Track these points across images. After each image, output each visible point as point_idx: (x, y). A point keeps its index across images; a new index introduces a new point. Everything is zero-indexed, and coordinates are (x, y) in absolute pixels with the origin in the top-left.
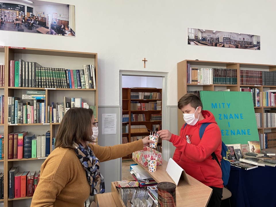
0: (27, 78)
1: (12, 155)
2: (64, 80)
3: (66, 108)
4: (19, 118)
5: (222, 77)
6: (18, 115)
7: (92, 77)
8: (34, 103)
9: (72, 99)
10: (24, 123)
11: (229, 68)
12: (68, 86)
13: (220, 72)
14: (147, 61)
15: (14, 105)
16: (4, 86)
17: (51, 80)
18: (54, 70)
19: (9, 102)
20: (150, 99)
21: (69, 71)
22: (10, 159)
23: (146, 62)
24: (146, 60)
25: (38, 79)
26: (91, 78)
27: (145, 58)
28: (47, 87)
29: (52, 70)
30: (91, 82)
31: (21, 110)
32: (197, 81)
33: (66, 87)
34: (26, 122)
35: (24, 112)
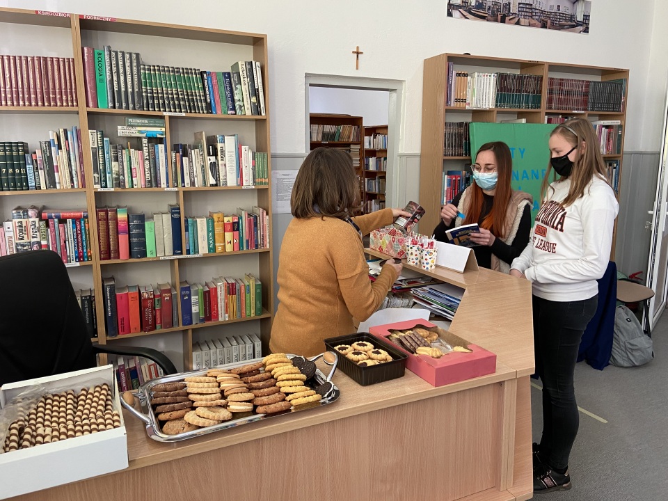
0: (123, 89)
2: (200, 95)
3: (209, 157)
4: (114, 176)
6: (113, 169)
7: (258, 89)
8: (144, 145)
9: (219, 139)
10: (127, 186)
12: (209, 108)
14: (362, 53)
15: (103, 147)
16: (77, 106)
17: (172, 94)
19: (91, 142)
20: (336, 141)
21: (209, 74)
22: (104, 259)
23: (359, 55)
24: (360, 51)
25: (147, 92)
26: (255, 92)
27: (358, 47)
29: (173, 71)
30: (255, 101)
31: (120, 159)
32: (464, 101)
33: (205, 112)
34: (130, 185)
35: (125, 164)
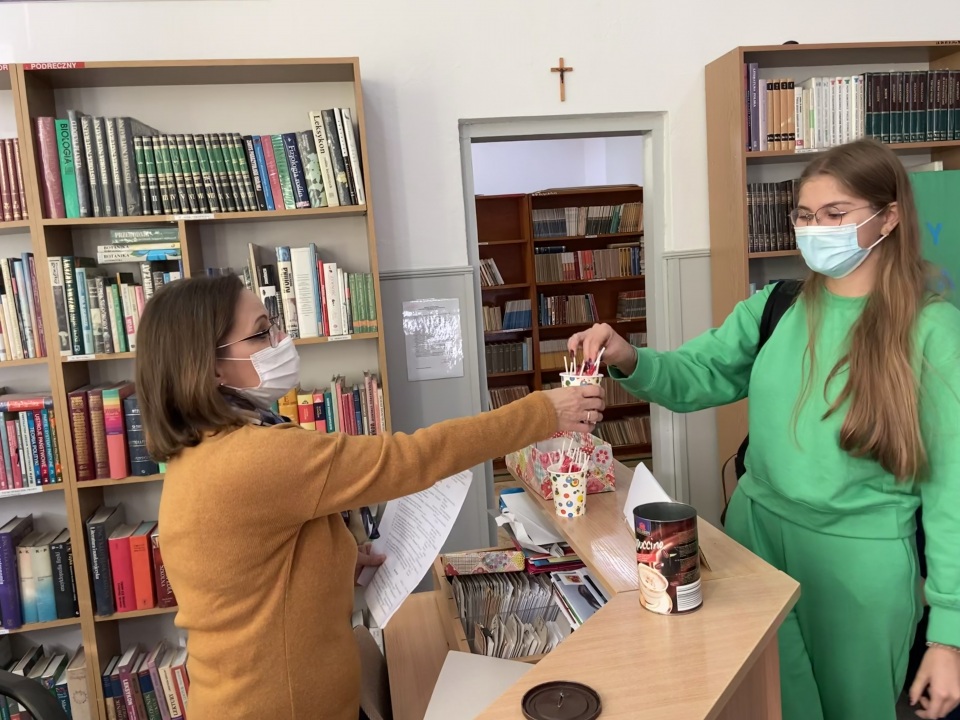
0: (105, 181)
1: (90, 467)
2: (242, 180)
3: (262, 288)
4: (96, 333)
5: (907, 108)
6: (94, 322)
7: (348, 158)
8: (145, 275)
9: (280, 252)
10: (117, 349)
11: (941, 67)
12: (260, 200)
13: (896, 89)
14: (571, 70)
15: (74, 285)
16: (27, 218)
17: (192, 182)
18: (199, 142)
19: (52, 278)
20: (612, 232)
21: (257, 140)
22: (85, 479)
23: (566, 74)
24: (567, 65)
25: (147, 183)
26: (344, 164)
27: (561, 60)
28: (181, 212)
29: (192, 142)
30: (345, 180)
31: (102, 303)
32: (790, 137)
33: (253, 207)
34: (123, 346)
35: (112, 311)
